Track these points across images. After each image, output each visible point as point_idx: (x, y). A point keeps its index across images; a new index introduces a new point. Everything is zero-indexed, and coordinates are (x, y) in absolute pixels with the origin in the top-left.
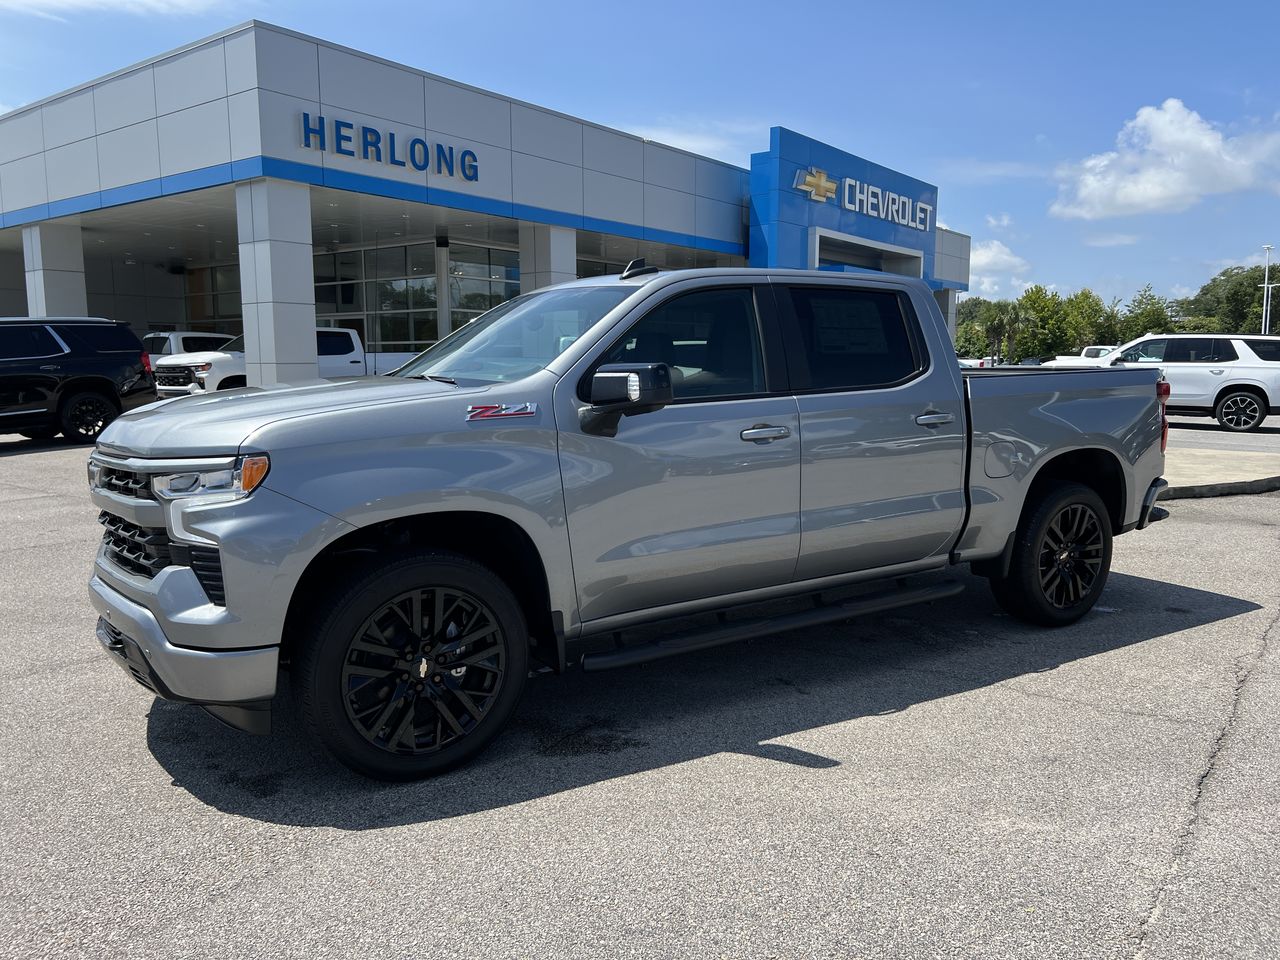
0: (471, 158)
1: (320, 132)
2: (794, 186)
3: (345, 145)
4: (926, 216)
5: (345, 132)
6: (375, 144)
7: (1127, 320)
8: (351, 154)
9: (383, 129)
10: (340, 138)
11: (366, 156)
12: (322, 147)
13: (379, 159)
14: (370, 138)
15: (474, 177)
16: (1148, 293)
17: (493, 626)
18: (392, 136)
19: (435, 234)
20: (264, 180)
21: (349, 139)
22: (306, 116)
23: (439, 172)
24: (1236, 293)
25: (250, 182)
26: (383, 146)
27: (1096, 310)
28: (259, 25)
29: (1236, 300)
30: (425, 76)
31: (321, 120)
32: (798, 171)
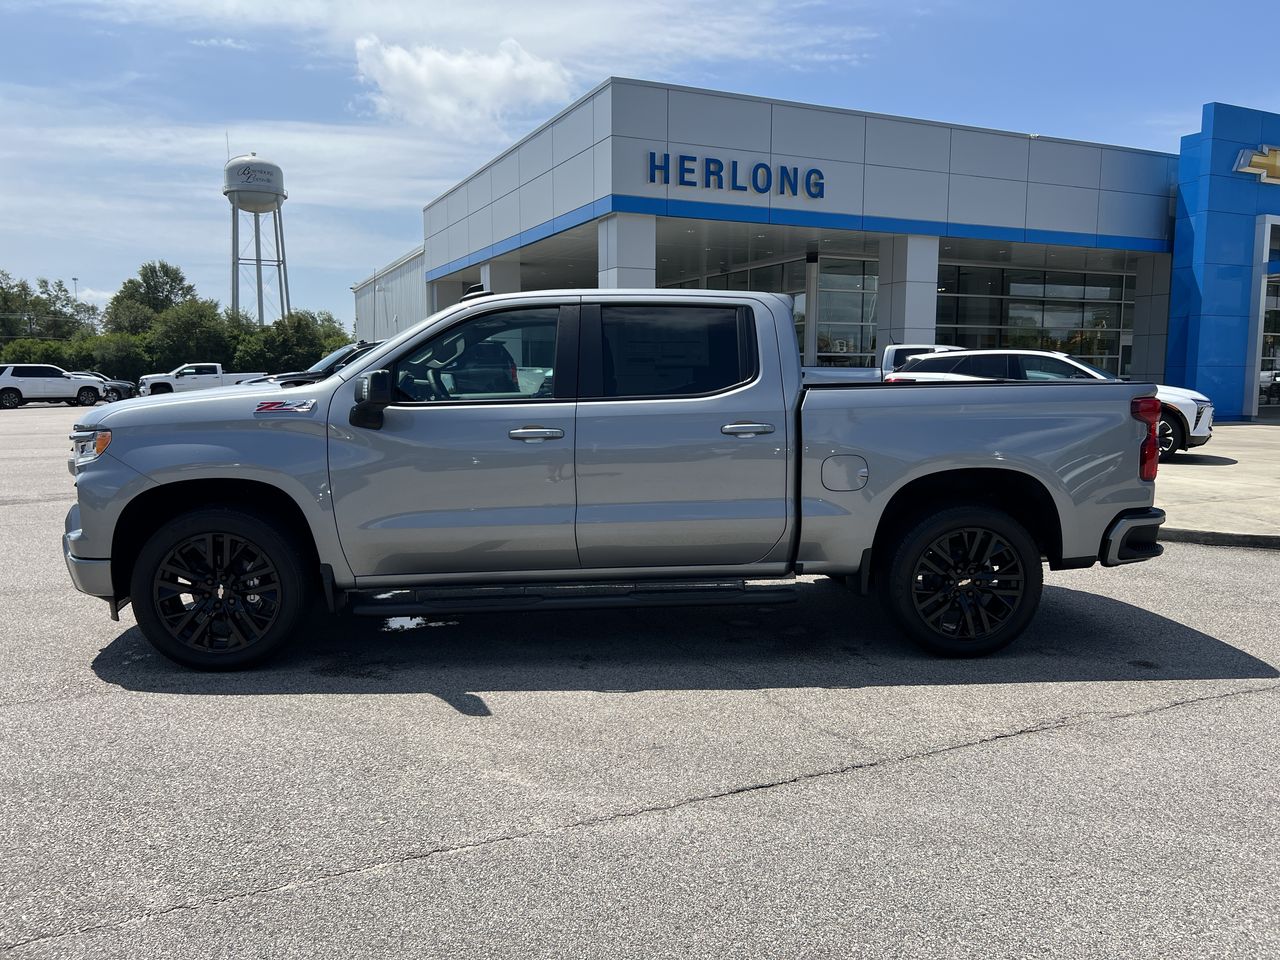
0: (817, 176)
1: (665, 168)
2: (1234, 169)
3: (688, 177)
5: (688, 165)
6: (718, 173)
8: (693, 184)
9: (725, 159)
10: (683, 171)
11: (708, 185)
12: (667, 181)
13: (720, 186)
14: (713, 168)
15: (820, 194)
18: (735, 164)
19: (805, 251)
20: (615, 216)
21: (692, 171)
22: (653, 155)
23: (782, 193)
25: (606, 218)
26: (725, 174)
28: (616, 82)
30: (772, 103)
31: (667, 157)
32: (1241, 151)
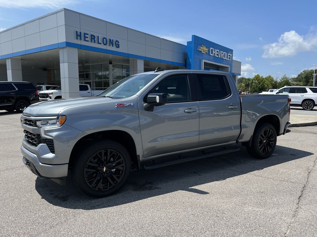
0: (118, 42)
1: (80, 36)
2: (198, 50)
3: (86, 39)
4: (230, 57)
5: (86, 36)
6: (94, 39)
7: (280, 83)
8: (88, 41)
9: (96, 35)
10: (85, 37)
11: (92, 42)
12: (81, 40)
14: (93, 37)
15: (118, 47)
16: (285, 76)
17: (122, 159)
18: (98, 37)
19: (109, 61)
20: (66, 48)
21: (87, 37)
22: (77, 32)
23: (110, 46)
24: (307, 76)
25: (63, 48)
26: (96, 39)
27: (272, 80)
28: (65, 9)
29: (307, 78)
30: (106, 22)
31: (81, 33)
32: (199, 46)
